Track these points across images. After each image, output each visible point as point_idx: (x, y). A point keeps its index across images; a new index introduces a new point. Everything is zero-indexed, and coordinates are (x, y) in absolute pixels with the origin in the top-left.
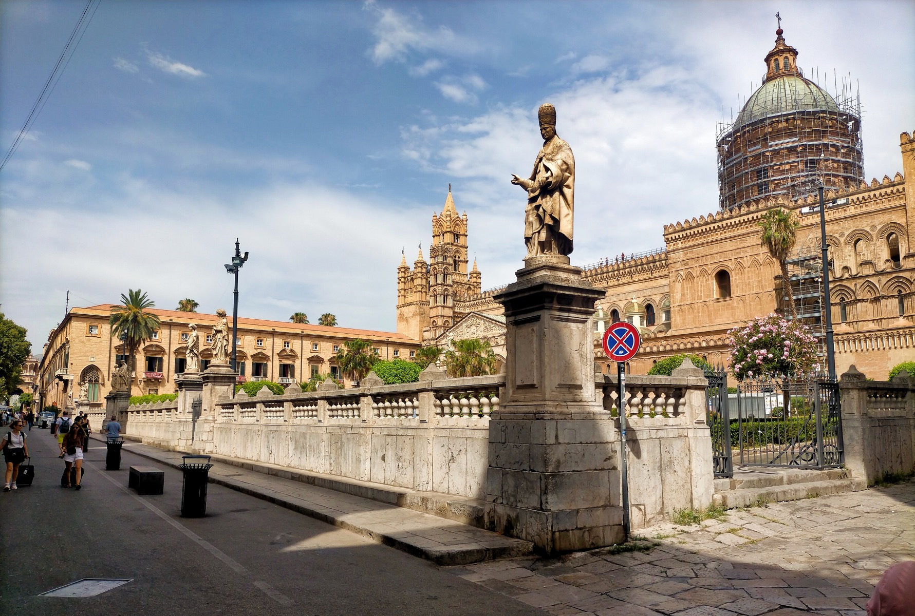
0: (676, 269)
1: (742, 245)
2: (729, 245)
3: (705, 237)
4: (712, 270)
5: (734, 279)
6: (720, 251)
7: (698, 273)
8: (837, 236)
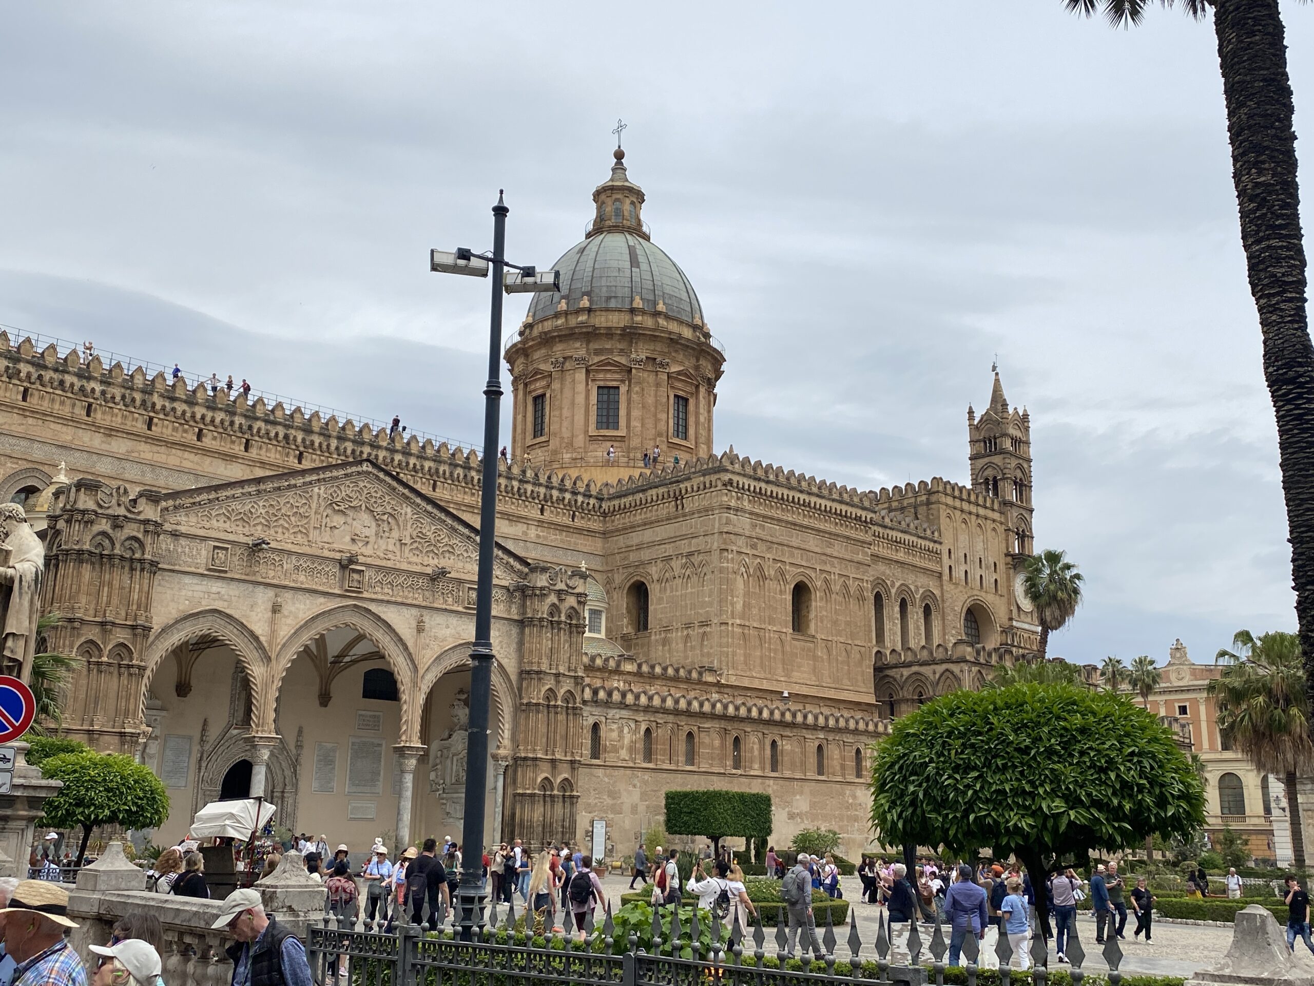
0: (739, 550)
1: (829, 551)
2: (813, 543)
3: (783, 510)
4: (793, 576)
5: (817, 605)
6: (802, 547)
7: (772, 573)
8: (889, 583)
